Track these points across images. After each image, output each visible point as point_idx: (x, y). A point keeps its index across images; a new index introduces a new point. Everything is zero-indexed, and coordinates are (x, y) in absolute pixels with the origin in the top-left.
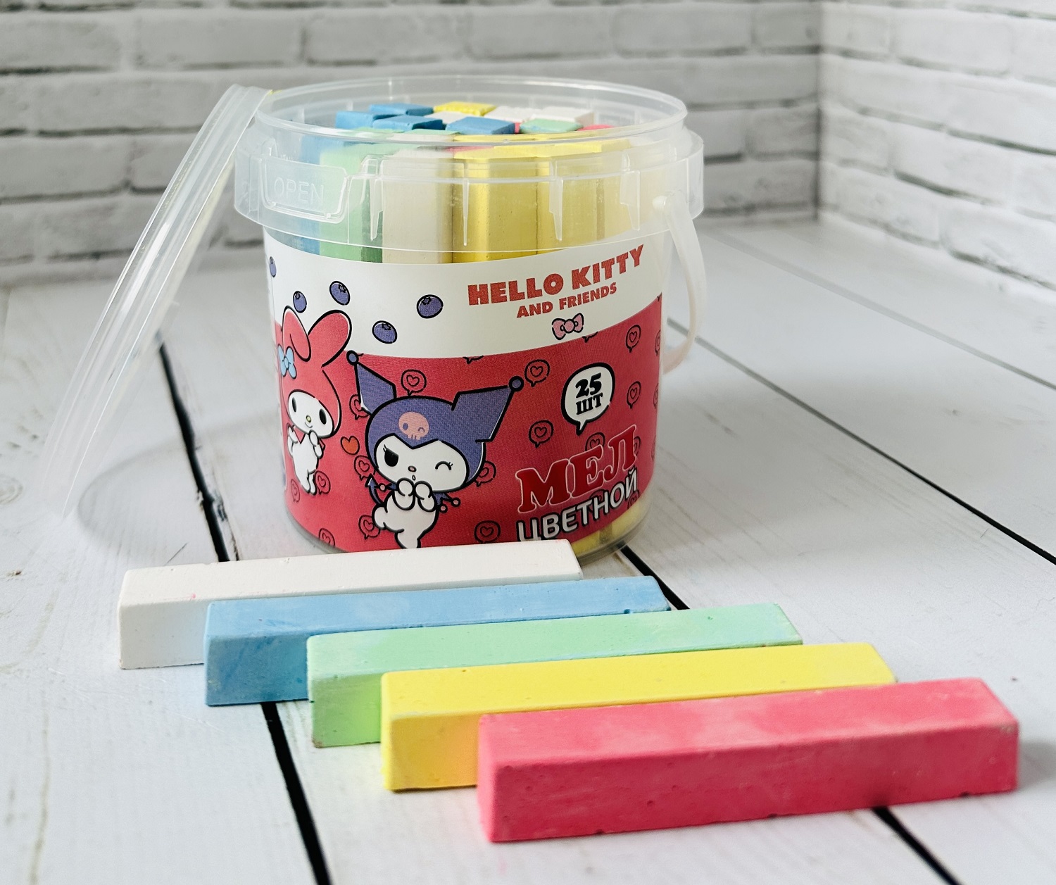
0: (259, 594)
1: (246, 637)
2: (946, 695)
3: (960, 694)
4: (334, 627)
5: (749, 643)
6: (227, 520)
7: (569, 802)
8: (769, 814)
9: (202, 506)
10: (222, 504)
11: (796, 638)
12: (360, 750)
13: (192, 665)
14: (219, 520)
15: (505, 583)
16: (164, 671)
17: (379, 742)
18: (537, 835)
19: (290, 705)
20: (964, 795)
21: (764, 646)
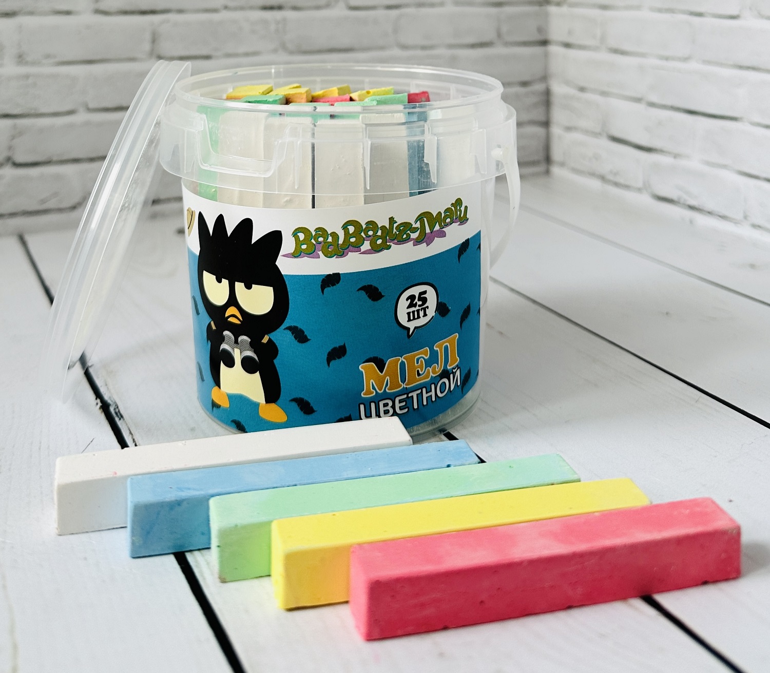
0: (166, 469)
1: (161, 501)
2: (688, 510)
3: (698, 509)
4: (228, 490)
5: (542, 483)
6: (124, 420)
7: (423, 605)
8: (568, 606)
9: (101, 410)
10: (118, 407)
11: (575, 477)
12: (256, 582)
13: (114, 528)
14: (117, 419)
15: (354, 450)
16: (92, 535)
17: (269, 576)
18: (399, 632)
19: (196, 553)
20: (705, 583)
21: (553, 484)
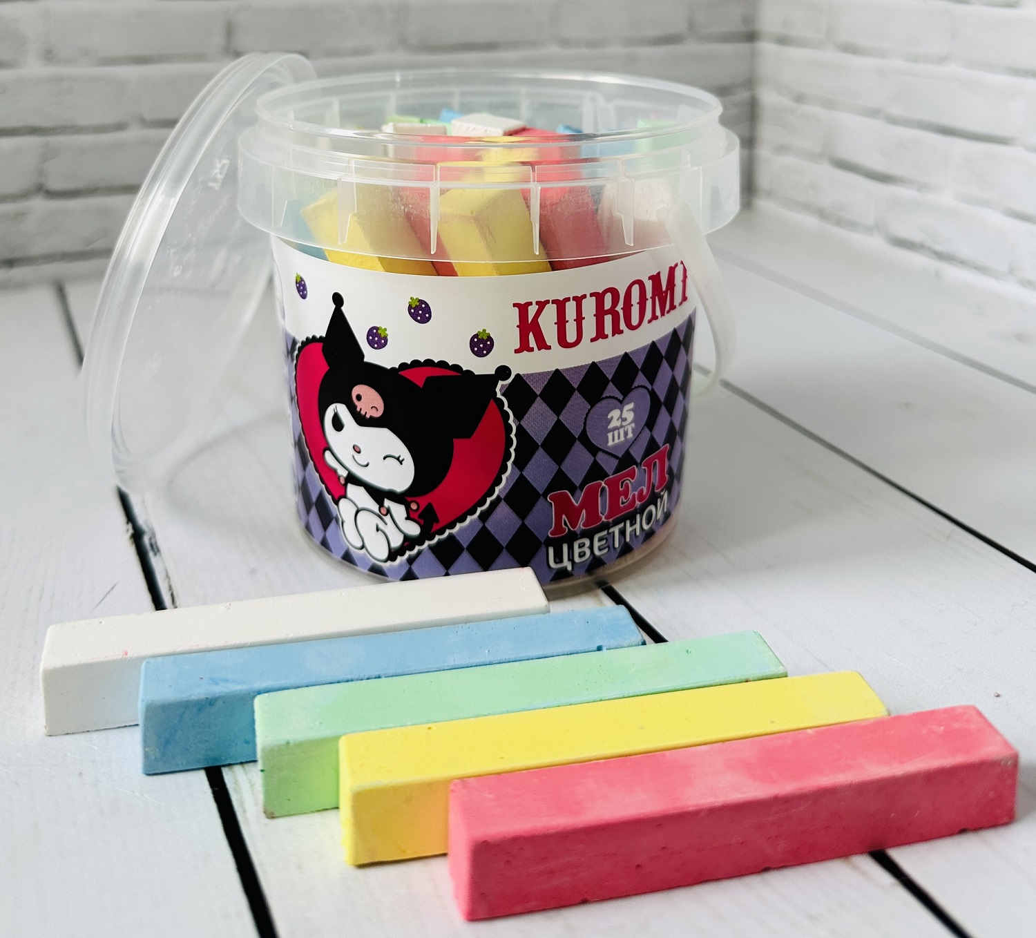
0: (199, 647)
1: (186, 699)
2: (942, 728)
3: (957, 725)
4: (282, 683)
5: (732, 679)
6: (161, 555)
7: (551, 873)
8: (762, 867)
9: (132, 539)
10: (155, 536)
11: (780, 670)
12: (317, 817)
14: (151, 554)
15: (467, 621)
16: (95, 736)
17: (337, 808)
18: (518, 909)
19: (238, 769)
20: (963, 831)
21: (747, 681)
